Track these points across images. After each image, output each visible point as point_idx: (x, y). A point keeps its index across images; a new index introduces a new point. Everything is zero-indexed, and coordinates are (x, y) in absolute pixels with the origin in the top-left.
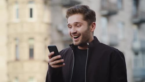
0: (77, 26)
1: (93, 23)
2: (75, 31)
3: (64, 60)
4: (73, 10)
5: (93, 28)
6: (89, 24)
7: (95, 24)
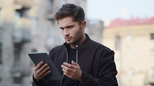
1: (83, 22)
2: (68, 34)
4: (61, 15)
5: (84, 27)
6: (80, 24)
7: (85, 22)
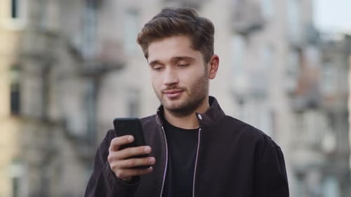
0: (178, 66)
3: (156, 158)
5: (212, 71)
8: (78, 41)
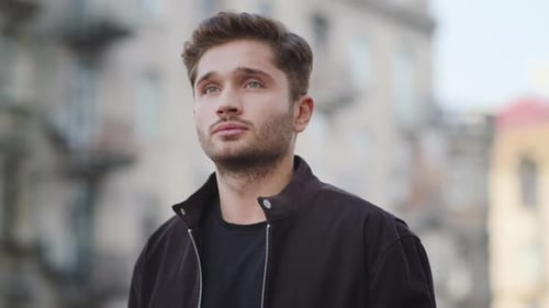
1: (307, 97)
5: (301, 120)
7: (309, 104)
8: (63, 119)
